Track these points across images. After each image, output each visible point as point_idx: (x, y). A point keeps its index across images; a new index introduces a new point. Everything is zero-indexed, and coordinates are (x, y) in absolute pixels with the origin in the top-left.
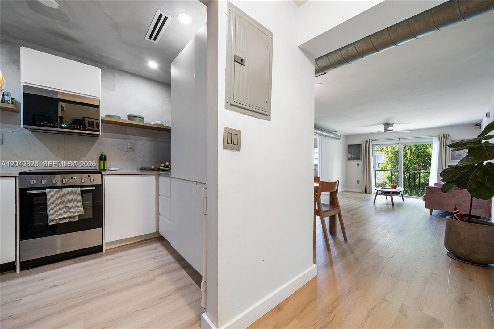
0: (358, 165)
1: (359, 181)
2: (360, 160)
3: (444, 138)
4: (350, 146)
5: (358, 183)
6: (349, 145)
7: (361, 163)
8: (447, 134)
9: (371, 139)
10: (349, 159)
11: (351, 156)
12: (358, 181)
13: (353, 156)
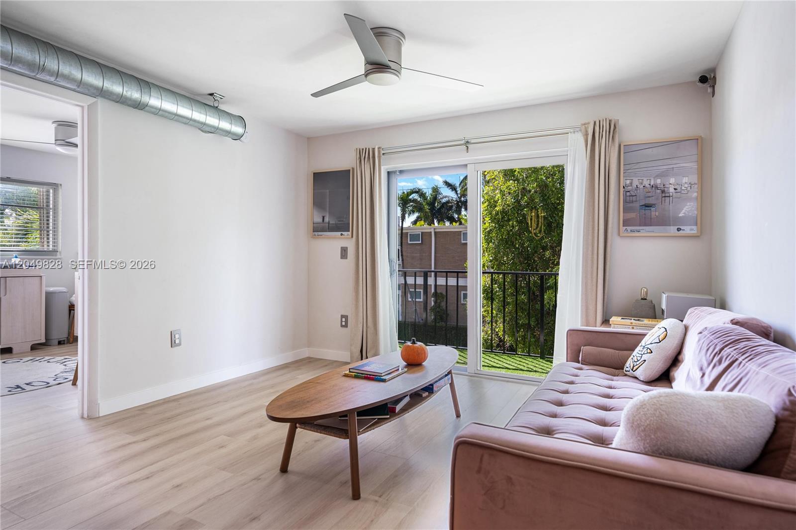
0: (344, 253)
1: (346, 317)
2: (350, 233)
3: (601, 137)
4: (320, 178)
5: (342, 326)
6: (314, 173)
7: (350, 245)
8: (610, 121)
9: (379, 148)
10: (318, 229)
11: (323, 218)
12: (342, 316)
13: (327, 220)
